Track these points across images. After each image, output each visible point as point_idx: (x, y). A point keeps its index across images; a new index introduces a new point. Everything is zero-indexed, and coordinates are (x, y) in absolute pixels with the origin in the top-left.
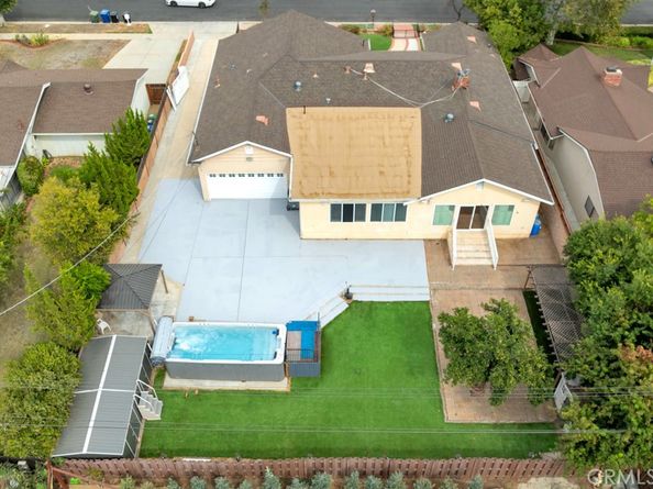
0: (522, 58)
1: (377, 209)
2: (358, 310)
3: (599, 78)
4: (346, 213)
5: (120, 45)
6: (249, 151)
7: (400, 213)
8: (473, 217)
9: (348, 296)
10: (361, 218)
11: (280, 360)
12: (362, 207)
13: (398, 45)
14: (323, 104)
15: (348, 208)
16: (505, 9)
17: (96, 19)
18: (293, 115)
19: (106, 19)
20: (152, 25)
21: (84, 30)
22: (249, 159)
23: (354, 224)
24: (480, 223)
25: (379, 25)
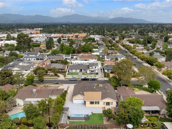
0: (117, 88)
1: (96, 102)
2: (93, 114)
3: (125, 89)
4: (92, 103)
5: (59, 87)
6: (80, 96)
7: (99, 103)
8: (108, 104)
9: (92, 113)
10: (94, 104)
11: (84, 117)
12: (94, 102)
13: (100, 86)
14: (89, 91)
15: (92, 102)
16: (114, 81)
17: (55, 84)
18: (85, 93)
19: (56, 83)
20: (63, 84)
21: (53, 85)
22: (79, 97)
23: (93, 105)
24: (109, 105)
25: (97, 84)
